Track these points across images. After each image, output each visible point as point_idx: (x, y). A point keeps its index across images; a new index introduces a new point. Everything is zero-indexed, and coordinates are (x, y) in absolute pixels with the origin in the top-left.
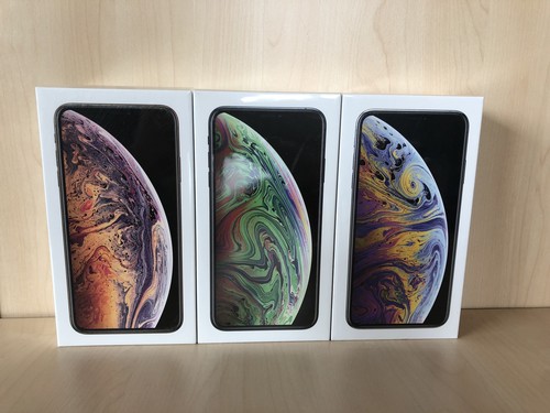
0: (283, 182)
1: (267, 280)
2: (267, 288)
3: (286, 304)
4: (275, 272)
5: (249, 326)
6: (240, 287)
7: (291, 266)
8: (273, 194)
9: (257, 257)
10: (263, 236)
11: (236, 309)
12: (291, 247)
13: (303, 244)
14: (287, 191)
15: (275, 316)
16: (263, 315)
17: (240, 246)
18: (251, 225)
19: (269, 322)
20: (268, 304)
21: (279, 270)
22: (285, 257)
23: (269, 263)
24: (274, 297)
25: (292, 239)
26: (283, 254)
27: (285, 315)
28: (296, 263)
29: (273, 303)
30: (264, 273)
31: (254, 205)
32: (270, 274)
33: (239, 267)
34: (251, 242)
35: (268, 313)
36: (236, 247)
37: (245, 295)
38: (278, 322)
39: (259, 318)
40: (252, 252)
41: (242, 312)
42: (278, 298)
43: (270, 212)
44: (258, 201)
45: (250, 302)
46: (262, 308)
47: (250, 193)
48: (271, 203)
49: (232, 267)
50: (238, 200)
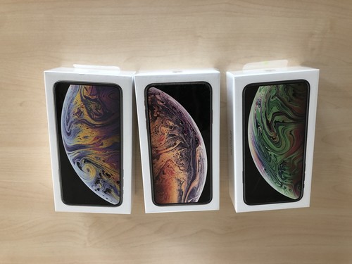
0: (266, 170)
1: (275, 114)
2: (275, 109)
3: (263, 100)
4: (270, 119)
5: (287, 84)
6: (291, 109)
7: (260, 124)
8: (271, 163)
9: (280, 128)
10: (277, 140)
11: (294, 95)
12: (260, 135)
13: (254, 137)
14: (263, 165)
15: (270, 91)
16: (278, 92)
17: (291, 134)
18: (283, 146)
19: (274, 87)
20: (274, 99)
21: (267, 121)
22: (264, 129)
23: (273, 125)
24: (271, 104)
25: (260, 140)
26: (265, 131)
27: (264, 93)
28: (258, 126)
29: (271, 100)
30: (277, 118)
31: (281, 156)
32: (273, 118)
33: (291, 121)
34: (284, 136)
35: (274, 94)
36: (292, 133)
37: (288, 104)
38: (268, 88)
39: (280, 89)
40: (283, 130)
41: (291, 93)
42: (268, 103)
43: (273, 154)
44: (279, 159)
45: (286, 100)
46: (278, 96)
47: (283, 163)
48: (272, 158)
49: (295, 121)
50: (290, 158)
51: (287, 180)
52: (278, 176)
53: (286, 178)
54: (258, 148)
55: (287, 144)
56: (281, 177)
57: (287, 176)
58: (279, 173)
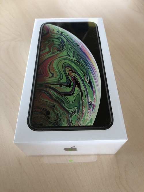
0: (78, 45)
1: (71, 93)
2: (71, 98)
3: (86, 109)
4: (77, 89)
6: (52, 98)
8: (73, 50)
9: (64, 80)
10: (67, 70)
11: (48, 113)
12: (86, 74)
13: (94, 72)
14: (81, 49)
15: (79, 119)
16: (69, 118)
17: (53, 74)
18: (60, 64)
19: (74, 123)
20: (73, 110)
21: (79, 87)
22: (82, 80)
23: (72, 84)
24: (77, 105)
27: (86, 117)
28: (90, 83)
29: (76, 109)
31: (62, 55)
32: (73, 90)
33: (52, 86)
34: (60, 73)
35: (73, 116)
36: (51, 75)
37: (55, 103)
39: (66, 121)
40: (61, 78)
41: (52, 116)
42: (80, 105)
43: (71, 58)
44: (64, 53)
45: (58, 108)
46: (68, 113)
47: (60, 50)
48: (72, 54)
49: (47, 85)
50: (53, 53)
51: (56, 37)
52: (65, 40)
53: (58, 38)
54: (87, 63)
55: (57, 65)
56: (62, 40)
57: (57, 40)
58: (64, 42)
